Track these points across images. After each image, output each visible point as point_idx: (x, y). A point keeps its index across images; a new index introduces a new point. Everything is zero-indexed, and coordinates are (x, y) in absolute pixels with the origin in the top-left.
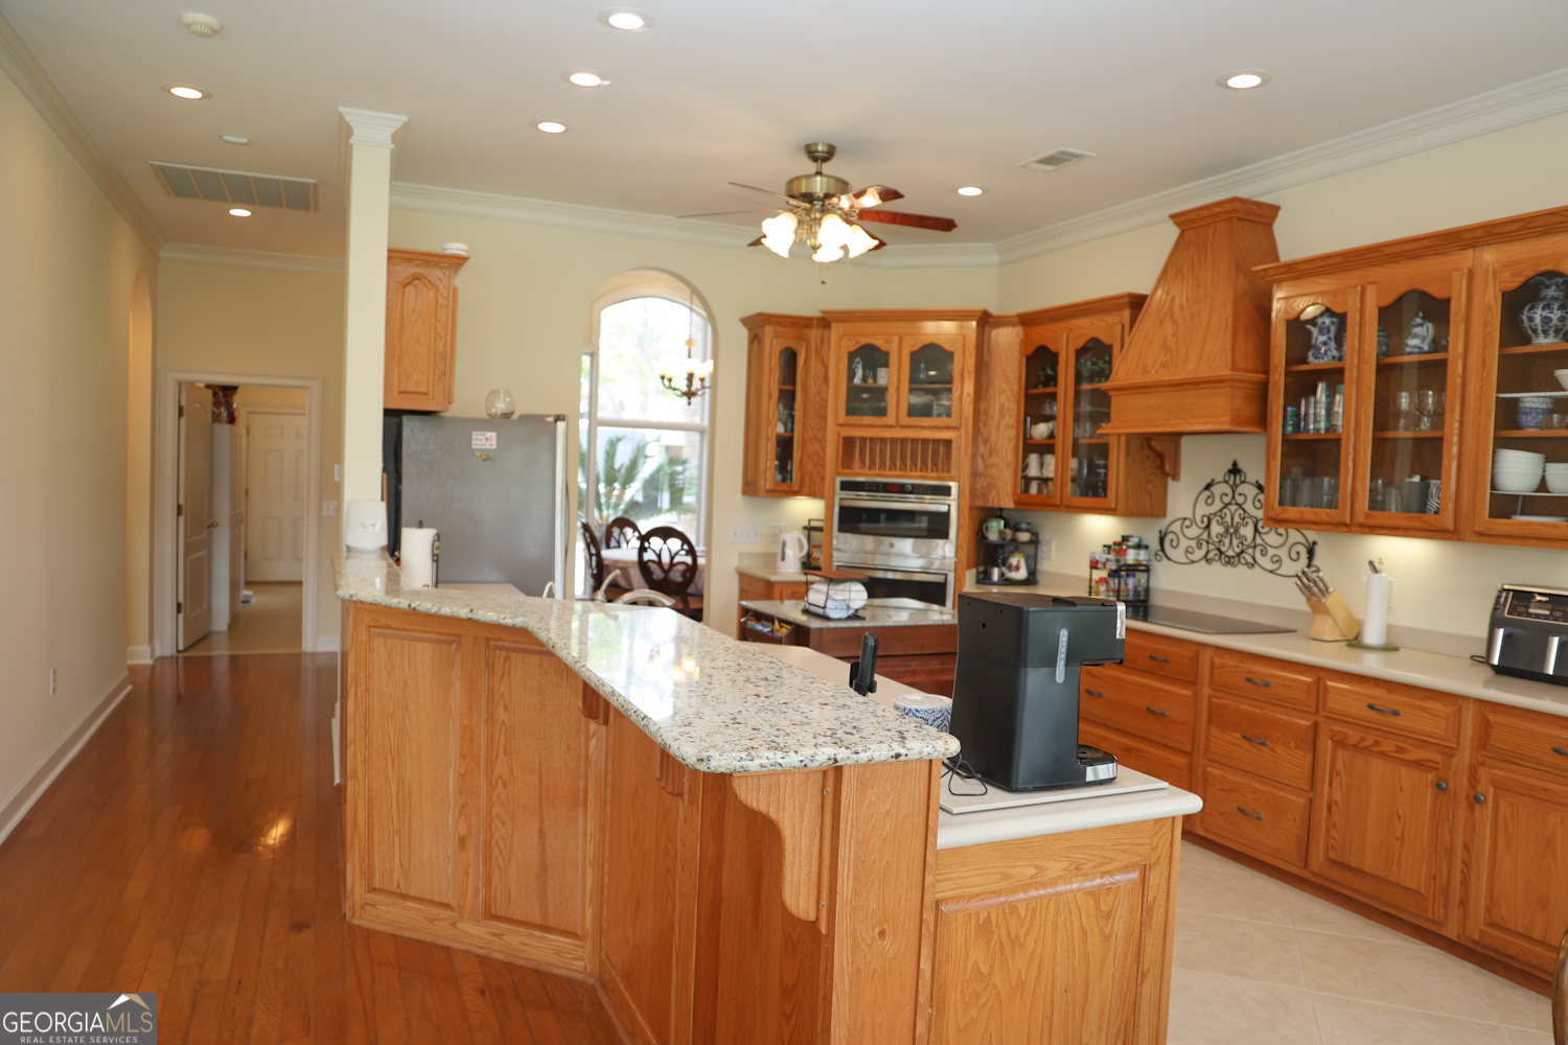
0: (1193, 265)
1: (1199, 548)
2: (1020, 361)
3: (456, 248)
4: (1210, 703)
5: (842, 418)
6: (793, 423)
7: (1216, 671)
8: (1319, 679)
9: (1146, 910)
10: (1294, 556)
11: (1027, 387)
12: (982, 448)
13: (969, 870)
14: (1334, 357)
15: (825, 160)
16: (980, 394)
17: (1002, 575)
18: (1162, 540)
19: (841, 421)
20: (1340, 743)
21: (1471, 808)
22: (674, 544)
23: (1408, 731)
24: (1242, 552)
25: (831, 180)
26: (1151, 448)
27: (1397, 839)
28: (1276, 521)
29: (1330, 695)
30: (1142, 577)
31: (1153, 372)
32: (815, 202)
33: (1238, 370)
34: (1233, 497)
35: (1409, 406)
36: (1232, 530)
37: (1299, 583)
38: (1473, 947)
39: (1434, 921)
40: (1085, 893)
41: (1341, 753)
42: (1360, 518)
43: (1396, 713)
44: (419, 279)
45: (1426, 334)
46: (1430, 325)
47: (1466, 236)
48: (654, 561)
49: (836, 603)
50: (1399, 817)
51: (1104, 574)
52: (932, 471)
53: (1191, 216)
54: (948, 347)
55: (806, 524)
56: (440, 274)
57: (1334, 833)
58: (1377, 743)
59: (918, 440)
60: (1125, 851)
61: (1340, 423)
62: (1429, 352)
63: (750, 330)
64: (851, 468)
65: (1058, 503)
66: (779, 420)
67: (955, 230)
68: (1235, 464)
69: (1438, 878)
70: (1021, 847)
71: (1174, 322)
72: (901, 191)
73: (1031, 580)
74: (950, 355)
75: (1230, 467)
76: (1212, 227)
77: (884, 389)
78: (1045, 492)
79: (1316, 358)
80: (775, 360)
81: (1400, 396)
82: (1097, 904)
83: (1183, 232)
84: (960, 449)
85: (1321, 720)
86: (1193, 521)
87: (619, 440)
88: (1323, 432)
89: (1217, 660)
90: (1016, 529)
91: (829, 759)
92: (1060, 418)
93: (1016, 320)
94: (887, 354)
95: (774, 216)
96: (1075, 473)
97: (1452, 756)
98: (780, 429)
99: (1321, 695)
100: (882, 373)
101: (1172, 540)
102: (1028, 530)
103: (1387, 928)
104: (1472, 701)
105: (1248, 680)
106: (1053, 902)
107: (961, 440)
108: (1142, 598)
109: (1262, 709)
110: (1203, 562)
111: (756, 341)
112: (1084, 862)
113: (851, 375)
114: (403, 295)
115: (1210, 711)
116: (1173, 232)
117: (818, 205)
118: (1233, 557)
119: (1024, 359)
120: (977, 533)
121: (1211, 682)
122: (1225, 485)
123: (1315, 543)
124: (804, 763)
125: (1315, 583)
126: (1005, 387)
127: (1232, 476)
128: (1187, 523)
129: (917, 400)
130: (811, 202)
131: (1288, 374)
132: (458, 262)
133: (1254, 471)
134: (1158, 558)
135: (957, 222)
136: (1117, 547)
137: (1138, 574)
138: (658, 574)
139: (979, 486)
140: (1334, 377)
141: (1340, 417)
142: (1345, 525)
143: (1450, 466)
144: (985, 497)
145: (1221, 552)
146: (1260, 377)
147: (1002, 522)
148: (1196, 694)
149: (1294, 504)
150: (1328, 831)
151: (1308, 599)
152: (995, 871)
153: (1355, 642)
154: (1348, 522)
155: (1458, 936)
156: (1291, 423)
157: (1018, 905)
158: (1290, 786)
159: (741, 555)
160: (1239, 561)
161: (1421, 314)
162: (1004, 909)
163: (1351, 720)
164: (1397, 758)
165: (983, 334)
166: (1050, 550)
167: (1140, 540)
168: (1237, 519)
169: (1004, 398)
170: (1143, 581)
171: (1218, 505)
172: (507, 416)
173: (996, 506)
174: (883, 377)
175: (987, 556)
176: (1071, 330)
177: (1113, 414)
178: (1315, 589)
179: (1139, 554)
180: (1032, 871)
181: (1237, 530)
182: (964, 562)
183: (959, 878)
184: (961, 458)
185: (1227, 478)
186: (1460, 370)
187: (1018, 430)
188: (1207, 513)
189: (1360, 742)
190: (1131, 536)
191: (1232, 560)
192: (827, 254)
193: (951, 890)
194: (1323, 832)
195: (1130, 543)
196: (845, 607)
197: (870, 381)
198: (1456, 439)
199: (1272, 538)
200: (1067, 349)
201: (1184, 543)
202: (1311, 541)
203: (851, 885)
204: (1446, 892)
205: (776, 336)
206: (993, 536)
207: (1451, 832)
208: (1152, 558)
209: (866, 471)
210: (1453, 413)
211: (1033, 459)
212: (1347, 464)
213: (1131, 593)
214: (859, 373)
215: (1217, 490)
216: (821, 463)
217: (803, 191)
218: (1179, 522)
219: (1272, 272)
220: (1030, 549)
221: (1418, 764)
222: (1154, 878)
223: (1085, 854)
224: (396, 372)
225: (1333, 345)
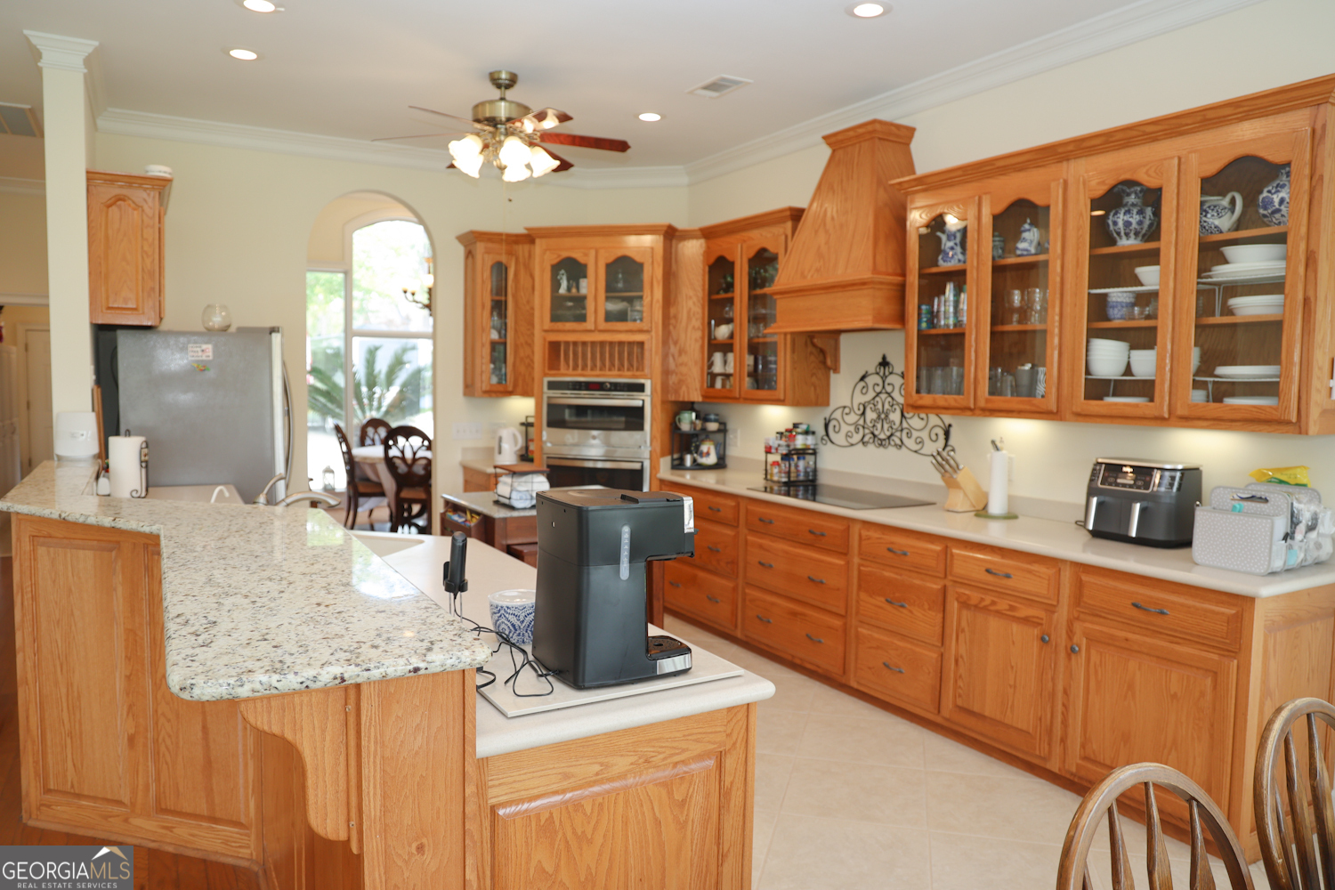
0: (842, 181)
1: (857, 433)
2: (704, 270)
3: (158, 170)
4: (860, 571)
5: (547, 324)
6: (506, 330)
7: (864, 543)
8: (947, 547)
9: (724, 794)
10: (934, 437)
11: (711, 293)
12: (673, 349)
13: (526, 773)
14: (959, 261)
15: (508, 87)
16: (668, 300)
17: (694, 461)
18: (826, 426)
19: (546, 327)
20: (965, 604)
21: (1069, 658)
22: (416, 441)
23: (1018, 592)
24: (892, 435)
25: (513, 105)
26: (814, 345)
27: (1011, 686)
28: (917, 408)
29: (955, 561)
30: (810, 459)
31: (809, 277)
32: (499, 126)
33: (879, 273)
34: (884, 387)
35: (1021, 302)
36: (883, 416)
37: (934, 461)
38: (1072, 778)
39: (1040, 757)
40: (656, 785)
41: (965, 613)
42: (982, 403)
43: (1008, 576)
44: (124, 200)
45: (1032, 238)
46: (1035, 230)
47: (1060, 150)
48: (398, 457)
49: (520, 494)
50: (1012, 667)
51: (777, 458)
52: (628, 370)
53: (840, 137)
54: (638, 259)
55: (523, 420)
56: (144, 195)
57: (960, 683)
58: (993, 603)
59: (615, 342)
60: (697, 741)
61: (965, 319)
62: (1036, 254)
63: (465, 246)
64: (559, 369)
65: (737, 396)
66: (494, 327)
67: (629, 151)
68: (884, 358)
69: (1043, 720)
70: (583, 746)
71: (827, 232)
72: (570, 113)
73: (721, 464)
74: (641, 265)
75: (880, 360)
76: (857, 146)
77: (584, 298)
78: (728, 387)
79: (944, 261)
80: (487, 273)
81: (1013, 294)
82: (670, 793)
83: (834, 151)
84: (651, 350)
85: (949, 584)
86: (852, 409)
87: (377, 349)
88: (952, 327)
89: (864, 533)
90: (706, 420)
91: (335, 678)
92: (737, 320)
93: (699, 233)
94: (585, 266)
95: (459, 138)
96: (751, 369)
97: (1053, 612)
98: (494, 336)
99: (948, 562)
100: (584, 283)
101: (835, 426)
102: (716, 421)
103: (1004, 764)
104: (1068, 563)
105: (889, 550)
106: (622, 796)
107: (653, 342)
108: (811, 478)
109: (901, 575)
110: (861, 444)
111: (470, 257)
112: (654, 754)
113: (556, 285)
114: (107, 216)
115: (859, 579)
116: (826, 152)
117: (502, 128)
118: (884, 440)
119: (707, 269)
120: (671, 424)
121: (860, 554)
122: (876, 376)
123: (950, 426)
124: (305, 685)
125: (947, 462)
126: (691, 293)
127: (882, 368)
128: (847, 410)
129: (614, 307)
130: (495, 126)
131: (921, 276)
132: (161, 186)
133: (898, 364)
134: (824, 442)
135: (630, 143)
136: (788, 434)
137: (808, 457)
138: (402, 468)
139: (671, 382)
140: (958, 277)
141: (965, 314)
142: (970, 409)
143: (1052, 355)
144: (677, 392)
145: (875, 436)
146: (898, 279)
147: (694, 415)
148: (848, 563)
149: (929, 392)
150: (956, 681)
151: (943, 476)
152: (554, 771)
153: (982, 512)
154: (972, 406)
155: (1060, 770)
156: (925, 319)
157: (583, 802)
158: (926, 643)
159: (465, 450)
160: (889, 443)
161: (1028, 221)
162: (567, 808)
163: (973, 584)
164: (1008, 616)
165: (671, 246)
166: (736, 437)
167: (809, 426)
168: (887, 406)
169: (690, 303)
170: (811, 463)
171: (871, 394)
172: (225, 329)
173: (686, 399)
174: (585, 287)
175: (681, 444)
176: (745, 241)
177: (778, 316)
178: (947, 467)
179: (807, 439)
180: (597, 768)
181: (887, 416)
182: (658, 450)
183: (515, 782)
184: (653, 358)
185: (878, 370)
186: (1059, 270)
187: (703, 331)
188: (863, 402)
189: (980, 602)
190: (801, 424)
191: (884, 443)
192: (514, 174)
193: (506, 794)
194: (952, 682)
195: (799, 430)
196: (529, 497)
197: (574, 290)
198: (1057, 331)
199: (915, 422)
200: (741, 258)
201: (845, 428)
202: (947, 424)
203: (378, 803)
204: (1050, 732)
205: (488, 252)
206: (685, 427)
207: (1053, 679)
208: (819, 442)
209: (571, 371)
210: (1054, 307)
211: (718, 357)
212: (970, 354)
213: (802, 474)
214: (564, 284)
215: (871, 380)
216: (530, 366)
217: (488, 115)
218: (840, 410)
219: (906, 186)
220: (719, 437)
221: (1026, 621)
222: (730, 763)
223: (654, 747)
224: (103, 289)
225: (958, 249)
